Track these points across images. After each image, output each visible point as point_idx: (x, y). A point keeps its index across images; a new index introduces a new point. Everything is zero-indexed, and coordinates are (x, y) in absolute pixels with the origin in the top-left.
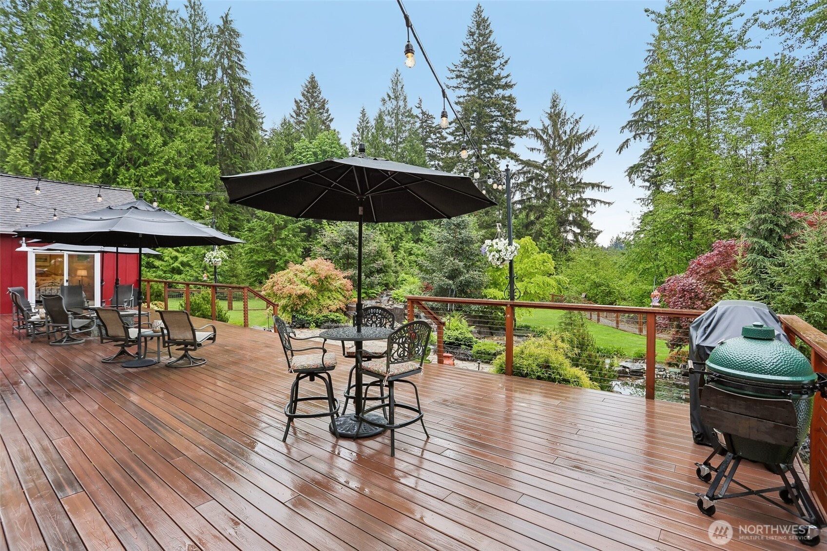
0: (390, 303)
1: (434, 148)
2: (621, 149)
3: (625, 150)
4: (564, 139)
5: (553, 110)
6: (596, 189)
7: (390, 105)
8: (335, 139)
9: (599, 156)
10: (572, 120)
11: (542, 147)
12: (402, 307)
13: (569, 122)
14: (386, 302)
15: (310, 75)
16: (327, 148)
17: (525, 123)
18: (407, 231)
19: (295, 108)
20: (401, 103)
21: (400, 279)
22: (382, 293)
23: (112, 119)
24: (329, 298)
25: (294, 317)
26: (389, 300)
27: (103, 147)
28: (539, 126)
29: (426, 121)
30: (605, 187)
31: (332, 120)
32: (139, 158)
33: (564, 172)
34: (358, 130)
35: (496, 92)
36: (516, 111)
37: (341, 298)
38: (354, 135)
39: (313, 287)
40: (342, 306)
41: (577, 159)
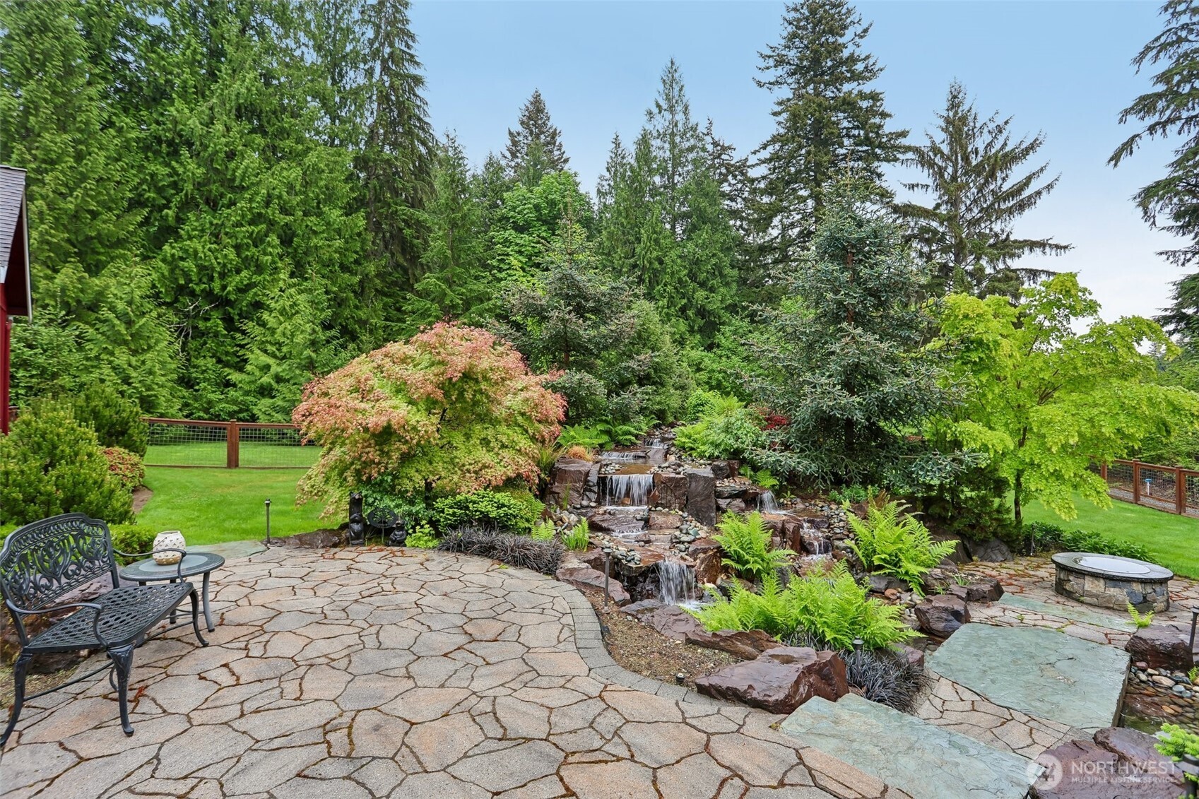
0: (672, 458)
1: (732, 200)
2: (1116, 158)
3: (1125, 160)
4: (974, 163)
5: (951, 114)
6: (1038, 251)
7: (661, 123)
8: (571, 184)
9: (1049, 187)
10: (992, 126)
11: (930, 181)
12: (706, 472)
13: (985, 130)
14: (660, 456)
15: (533, 92)
16: (556, 196)
17: (903, 134)
18: (692, 331)
19: (509, 143)
20: (680, 117)
21: (692, 400)
22: (649, 435)
23: (178, 129)
24: (485, 442)
25: (356, 504)
26: (667, 453)
27: (160, 177)
28: (924, 143)
29: (720, 155)
30: (1058, 247)
31: (566, 161)
32: (222, 196)
33: (974, 223)
34: (608, 170)
35: (847, 87)
36: (884, 115)
37: (524, 443)
38: (602, 178)
39: (431, 404)
40: (527, 467)
41: (1000, 197)
